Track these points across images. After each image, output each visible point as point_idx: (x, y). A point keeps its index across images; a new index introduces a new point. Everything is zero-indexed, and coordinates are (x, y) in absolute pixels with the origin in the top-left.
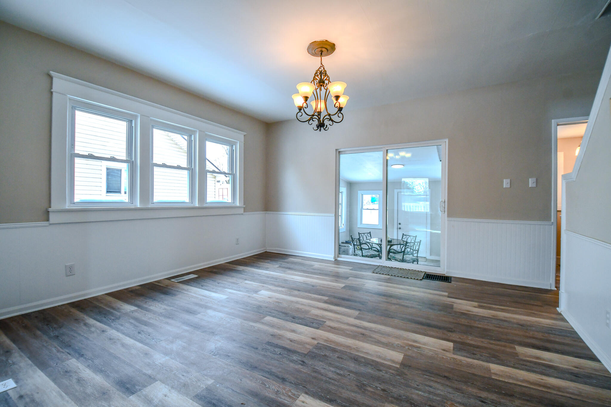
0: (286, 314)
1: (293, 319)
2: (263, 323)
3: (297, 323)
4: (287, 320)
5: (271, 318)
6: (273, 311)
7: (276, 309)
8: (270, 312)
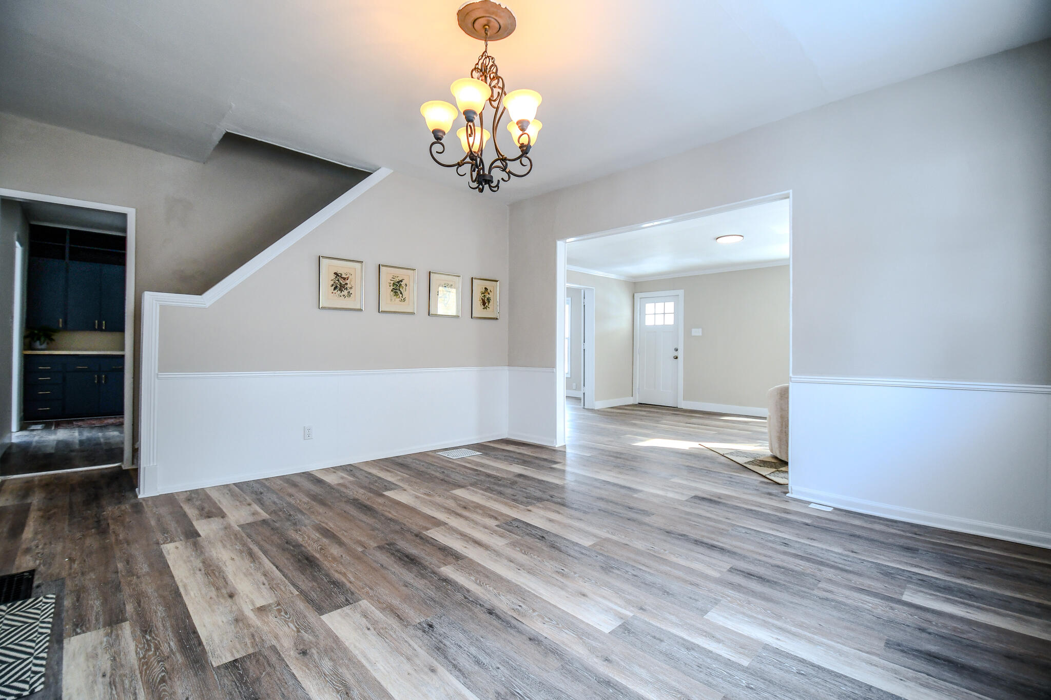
0: (553, 546)
1: (544, 536)
2: (595, 536)
3: (540, 529)
4: (556, 535)
5: (581, 542)
6: (577, 555)
7: (570, 558)
8: (582, 553)
